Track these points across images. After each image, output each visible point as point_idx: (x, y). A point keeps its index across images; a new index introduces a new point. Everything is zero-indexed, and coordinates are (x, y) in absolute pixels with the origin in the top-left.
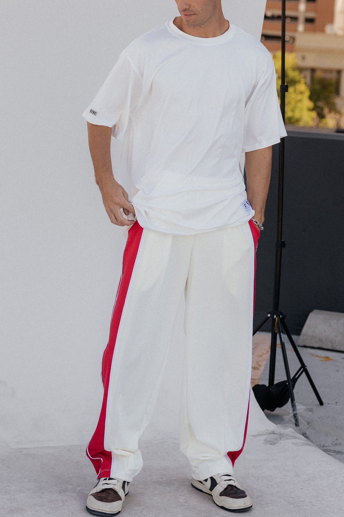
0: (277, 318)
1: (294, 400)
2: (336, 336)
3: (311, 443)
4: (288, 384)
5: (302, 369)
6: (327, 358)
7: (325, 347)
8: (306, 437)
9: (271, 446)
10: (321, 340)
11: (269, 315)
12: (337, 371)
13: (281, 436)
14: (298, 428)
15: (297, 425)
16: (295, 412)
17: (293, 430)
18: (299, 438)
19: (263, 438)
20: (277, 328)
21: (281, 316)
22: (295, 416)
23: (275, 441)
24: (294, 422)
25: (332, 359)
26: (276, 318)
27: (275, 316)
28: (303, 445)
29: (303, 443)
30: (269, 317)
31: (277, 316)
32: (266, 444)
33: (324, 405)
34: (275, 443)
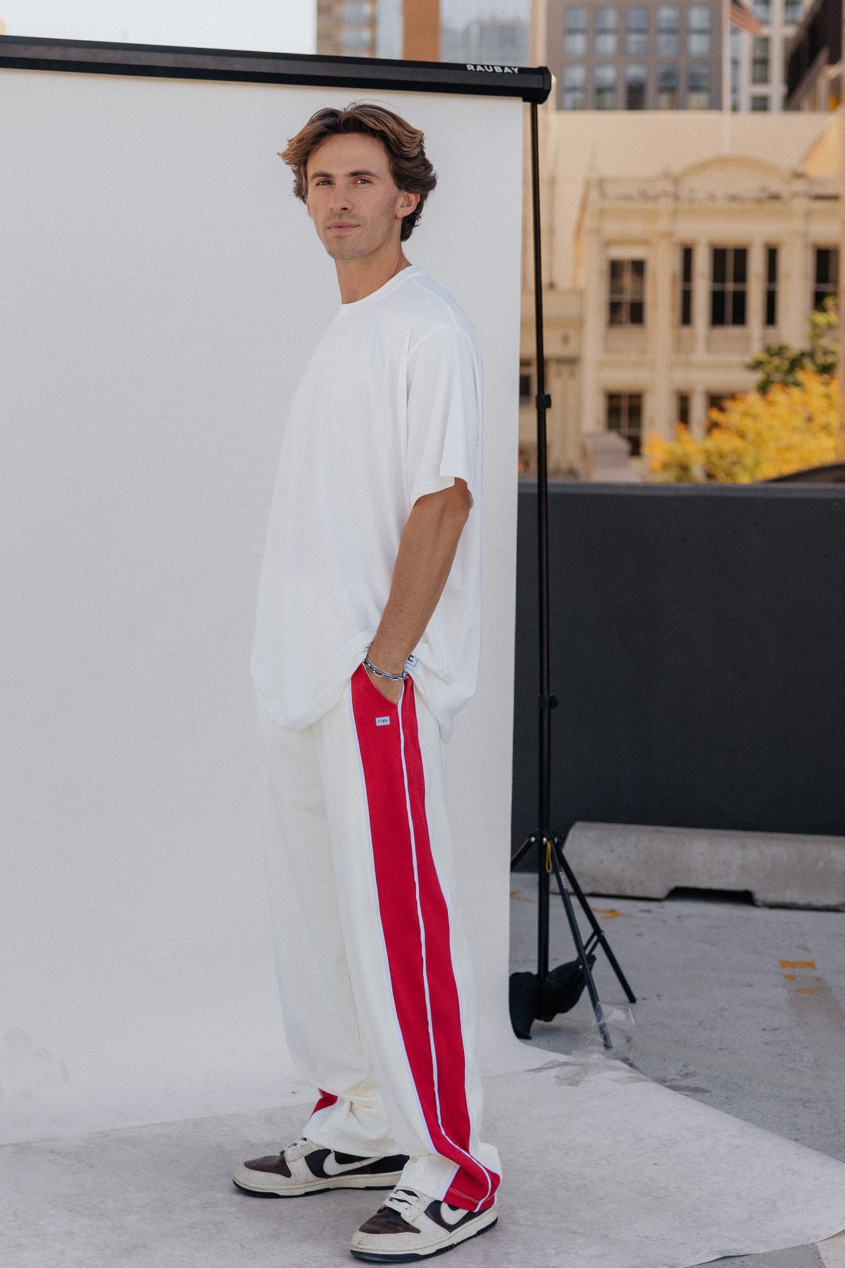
0: (549, 843)
1: (598, 1000)
2: (623, 870)
3: (642, 1077)
4: (582, 969)
5: (595, 938)
6: (613, 911)
7: (603, 891)
8: (631, 1065)
9: (570, 1087)
10: (595, 880)
11: (533, 839)
12: (640, 935)
13: (586, 1068)
14: (612, 1051)
15: (607, 1046)
16: (601, 1022)
17: (601, 1056)
18: (620, 1069)
19: (554, 1072)
20: (551, 864)
21: (556, 840)
22: (602, 1029)
23: (577, 1078)
24: (602, 1041)
25: (623, 914)
26: (547, 844)
27: (545, 839)
28: (633, 1082)
29: (631, 1077)
30: (532, 843)
31: (548, 840)
32: (561, 1084)
33: (638, 1002)
34: (578, 1083)
